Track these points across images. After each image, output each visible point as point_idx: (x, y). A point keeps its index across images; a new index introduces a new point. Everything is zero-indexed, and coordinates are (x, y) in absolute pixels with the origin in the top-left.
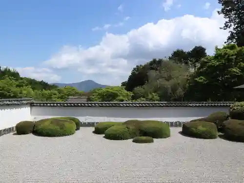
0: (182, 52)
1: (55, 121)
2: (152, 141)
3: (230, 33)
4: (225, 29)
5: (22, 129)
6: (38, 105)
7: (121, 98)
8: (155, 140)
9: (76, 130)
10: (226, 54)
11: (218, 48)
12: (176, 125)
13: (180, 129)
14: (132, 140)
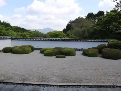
0: (92, 14)
1: (21, 47)
2: (65, 57)
3: (117, 3)
4: (114, 2)
5: (6, 50)
6: (15, 39)
7: (61, 36)
8: (66, 57)
9: (32, 51)
10: (110, 15)
11: (108, 11)
12: (79, 50)
13: (82, 52)
14: (55, 56)
